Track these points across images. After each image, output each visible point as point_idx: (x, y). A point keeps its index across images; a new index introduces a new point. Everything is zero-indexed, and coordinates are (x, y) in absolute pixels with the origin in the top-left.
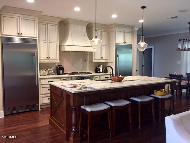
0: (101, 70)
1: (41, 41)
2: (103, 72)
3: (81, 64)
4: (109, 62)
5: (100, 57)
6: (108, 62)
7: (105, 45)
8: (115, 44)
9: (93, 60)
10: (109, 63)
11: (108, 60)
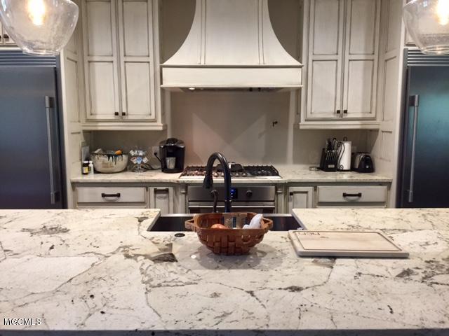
0: (345, 162)
1: (96, 59)
2: (352, 169)
3: (260, 135)
4: (381, 128)
5: (332, 110)
6: (377, 131)
7: (362, 57)
8: (402, 47)
9: (303, 122)
10: (380, 133)
11: (374, 119)
